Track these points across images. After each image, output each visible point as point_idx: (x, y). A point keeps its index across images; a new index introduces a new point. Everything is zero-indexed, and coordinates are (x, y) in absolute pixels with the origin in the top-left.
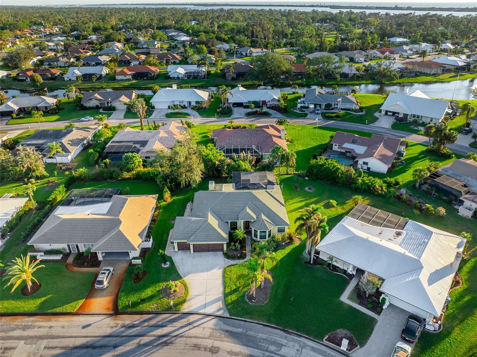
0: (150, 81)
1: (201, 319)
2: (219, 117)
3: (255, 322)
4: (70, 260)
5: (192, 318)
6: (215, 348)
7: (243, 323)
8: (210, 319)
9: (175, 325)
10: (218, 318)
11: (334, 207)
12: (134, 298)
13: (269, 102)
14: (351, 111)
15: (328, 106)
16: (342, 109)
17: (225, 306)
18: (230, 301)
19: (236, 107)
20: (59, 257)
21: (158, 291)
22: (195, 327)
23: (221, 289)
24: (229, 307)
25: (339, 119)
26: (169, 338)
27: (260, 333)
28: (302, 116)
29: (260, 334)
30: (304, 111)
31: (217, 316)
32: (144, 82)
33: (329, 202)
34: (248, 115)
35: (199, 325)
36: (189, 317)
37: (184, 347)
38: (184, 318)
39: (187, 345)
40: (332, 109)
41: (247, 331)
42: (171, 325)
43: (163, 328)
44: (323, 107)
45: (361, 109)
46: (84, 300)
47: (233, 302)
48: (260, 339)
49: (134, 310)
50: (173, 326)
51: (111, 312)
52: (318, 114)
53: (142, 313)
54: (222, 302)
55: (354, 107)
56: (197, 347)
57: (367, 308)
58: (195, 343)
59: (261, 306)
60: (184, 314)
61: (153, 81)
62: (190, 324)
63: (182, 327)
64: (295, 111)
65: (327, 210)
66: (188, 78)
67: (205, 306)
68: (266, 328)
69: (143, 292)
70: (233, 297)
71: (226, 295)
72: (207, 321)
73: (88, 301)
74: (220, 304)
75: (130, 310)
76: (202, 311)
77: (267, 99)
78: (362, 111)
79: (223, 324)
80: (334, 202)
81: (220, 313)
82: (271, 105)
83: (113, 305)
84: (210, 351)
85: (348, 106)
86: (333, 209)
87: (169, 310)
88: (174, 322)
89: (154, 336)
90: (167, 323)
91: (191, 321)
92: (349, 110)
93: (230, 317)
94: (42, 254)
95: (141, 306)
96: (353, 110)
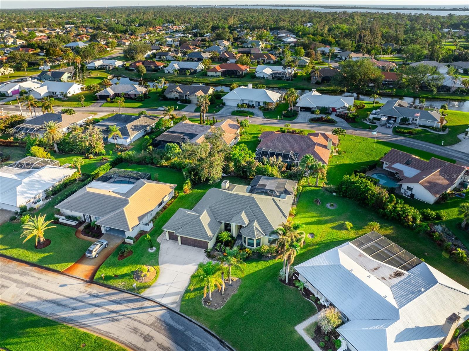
0: (236, 79)
1: (154, 307)
2: (282, 119)
3: (199, 324)
4: (82, 228)
5: (147, 303)
6: (150, 336)
7: (188, 322)
8: (161, 309)
9: (129, 305)
10: (168, 310)
11: (347, 229)
12: (111, 272)
13: (339, 109)
14: (431, 129)
15: (404, 121)
16: (420, 126)
17: (180, 301)
18: (187, 298)
19: (303, 111)
20: (74, 223)
21: (133, 271)
22: (145, 312)
23: (186, 284)
24: (184, 303)
25: (412, 136)
26: (118, 315)
28: (369, 128)
29: (196, 337)
30: (375, 123)
31: (168, 309)
32: (231, 79)
33: (344, 223)
34: (312, 120)
35: (148, 312)
36: (145, 302)
37: (125, 327)
38: (140, 301)
39: (128, 326)
40: (409, 124)
41: (186, 331)
42: (126, 304)
43: (118, 305)
44: (399, 120)
45: (444, 128)
46: (73, 263)
47: (189, 300)
48: (194, 342)
49: (105, 283)
50: (127, 306)
51: (88, 280)
53: (109, 287)
54: (180, 297)
55: (436, 124)
56: (135, 331)
57: (319, 346)
58: (136, 327)
59: (212, 311)
60: (142, 298)
61: (239, 79)
62: (141, 308)
63: (133, 309)
64: (365, 122)
65: (338, 231)
66: (273, 78)
67: (163, 296)
68: (206, 333)
69: (120, 269)
70: (192, 295)
71: (187, 291)
72: (157, 310)
73: (76, 264)
74: (177, 298)
75: (102, 282)
76: (158, 300)
77: (337, 106)
78: (444, 130)
79: (169, 317)
80: (349, 224)
81: (171, 306)
82: (340, 113)
83: (92, 274)
84: (144, 338)
85: (428, 123)
86: (344, 232)
87: (131, 291)
88: (130, 302)
89: (107, 309)
90: (124, 302)
91: (144, 306)
92: (428, 127)
93: (179, 313)
94: (64, 218)
95: (112, 280)
96: (432, 128)
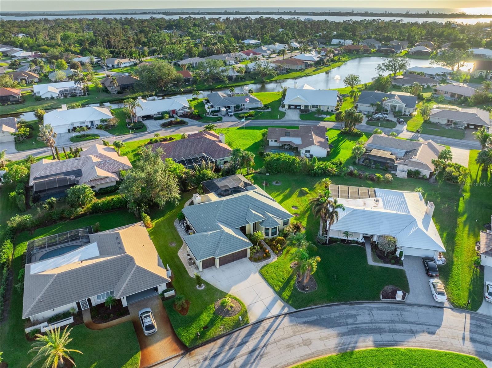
0: (18, 106)
1: (274, 322)
2: (134, 132)
3: (320, 306)
5: (266, 325)
6: (306, 340)
7: (311, 311)
8: (281, 319)
9: (255, 337)
10: (287, 315)
11: (307, 193)
12: (194, 330)
13: (179, 110)
15: (237, 108)
16: (251, 109)
17: (285, 303)
18: (287, 297)
19: (145, 120)
20: (71, 320)
22: (275, 330)
23: (271, 290)
24: (290, 302)
25: (253, 118)
26: (259, 350)
27: (331, 313)
33: (301, 190)
34: (164, 126)
35: (277, 328)
36: (262, 324)
37: (280, 352)
38: (258, 327)
39: (281, 349)
40: (241, 110)
41: (320, 317)
42: (251, 339)
43: (247, 344)
44: (232, 108)
45: (266, 107)
46: (140, 352)
47: (290, 297)
49: (204, 340)
50: (255, 339)
51: (182, 352)
52: (231, 115)
53: (214, 340)
54: (281, 300)
55: (259, 105)
56: (290, 347)
57: (392, 264)
58: (287, 344)
59: (316, 291)
60: (255, 324)
61: (21, 105)
62: (268, 331)
63: (263, 336)
67: (268, 309)
68: (333, 307)
69: (200, 320)
70: (287, 294)
71: (279, 294)
72: (281, 322)
73: (146, 351)
74: (279, 304)
75: (200, 342)
76: (269, 315)
77: (177, 108)
78: (268, 108)
79: (296, 318)
80: (306, 189)
81: (286, 310)
83: (177, 345)
84: (304, 345)
85: (254, 106)
87: (238, 325)
88: (252, 334)
89: (244, 355)
90: (246, 338)
91: (267, 328)
92: (257, 108)
93: (297, 310)
94: (46, 324)
95: (208, 333)
96: (260, 109)
